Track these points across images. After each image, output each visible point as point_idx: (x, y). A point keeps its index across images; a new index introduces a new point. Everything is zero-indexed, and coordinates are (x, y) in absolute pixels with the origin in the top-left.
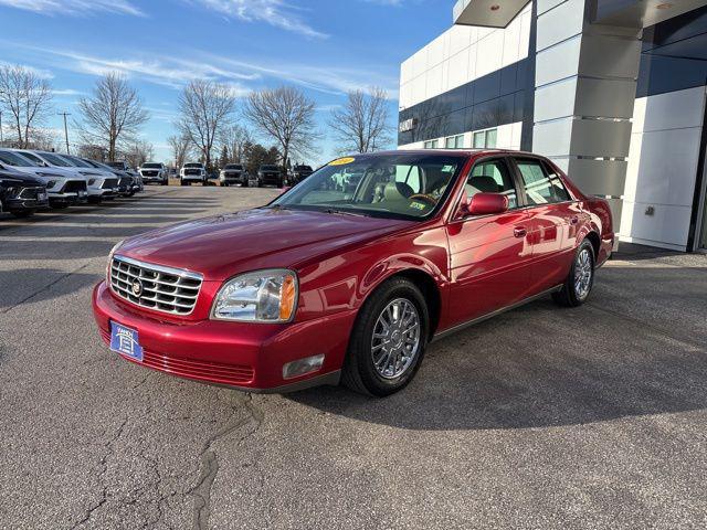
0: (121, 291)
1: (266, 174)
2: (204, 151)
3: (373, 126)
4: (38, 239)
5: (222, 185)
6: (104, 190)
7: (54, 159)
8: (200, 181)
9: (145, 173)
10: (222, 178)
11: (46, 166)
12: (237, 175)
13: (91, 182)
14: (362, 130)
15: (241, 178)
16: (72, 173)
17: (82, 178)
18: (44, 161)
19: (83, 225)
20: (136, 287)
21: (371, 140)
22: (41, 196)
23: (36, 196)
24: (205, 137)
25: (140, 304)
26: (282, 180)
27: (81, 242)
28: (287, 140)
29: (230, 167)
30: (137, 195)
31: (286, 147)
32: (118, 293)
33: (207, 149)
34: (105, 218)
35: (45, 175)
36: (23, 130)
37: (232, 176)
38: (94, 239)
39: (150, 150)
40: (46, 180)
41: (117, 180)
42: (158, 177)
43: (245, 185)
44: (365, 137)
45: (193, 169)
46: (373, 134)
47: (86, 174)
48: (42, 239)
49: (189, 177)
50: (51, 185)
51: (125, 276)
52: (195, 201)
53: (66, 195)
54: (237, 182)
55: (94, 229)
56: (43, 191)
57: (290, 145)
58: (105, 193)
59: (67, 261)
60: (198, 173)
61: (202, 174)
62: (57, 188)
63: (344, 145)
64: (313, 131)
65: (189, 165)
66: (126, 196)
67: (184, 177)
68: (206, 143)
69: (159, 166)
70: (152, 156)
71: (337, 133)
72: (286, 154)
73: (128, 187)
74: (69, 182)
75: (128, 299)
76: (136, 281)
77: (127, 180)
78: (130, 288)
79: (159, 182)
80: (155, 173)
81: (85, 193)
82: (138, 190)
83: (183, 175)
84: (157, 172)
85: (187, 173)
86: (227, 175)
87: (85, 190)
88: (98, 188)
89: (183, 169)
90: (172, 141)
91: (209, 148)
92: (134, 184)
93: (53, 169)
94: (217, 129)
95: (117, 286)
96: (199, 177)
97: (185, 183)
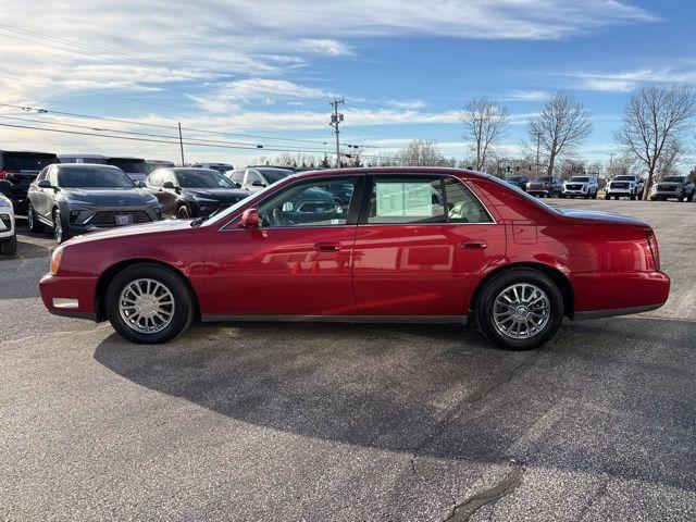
2: (648, 162)
5: (654, 199)
8: (627, 194)
9: (569, 187)
10: (654, 191)
12: (673, 188)
15: (678, 191)
29: (668, 180)
42: (582, 191)
45: (622, 182)
49: (615, 191)
54: (673, 196)
60: (626, 186)
61: (630, 187)
65: (619, 178)
67: (609, 191)
69: (587, 179)
79: (583, 196)
80: (579, 187)
83: (609, 189)
84: (581, 186)
85: (613, 186)
86: (660, 188)
89: (611, 182)
96: (629, 191)
97: (610, 196)
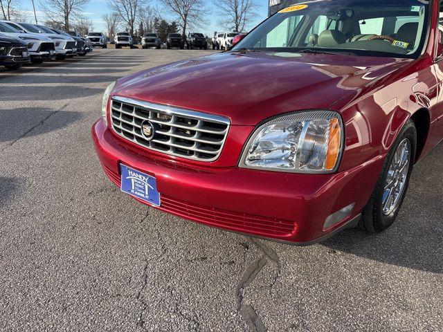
0: (125, 133)
1: (172, 39)
2: (129, 24)
3: (245, 4)
4: (27, 85)
5: (144, 47)
6: (67, 50)
7: (30, 28)
9: (91, 39)
10: (143, 42)
11: (25, 32)
12: (153, 41)
13: (58, 44)
14: (236, 8)
15: (156, 42)
16: (44, 38)
17: (51, 41)
18: (24, 29)
19: (56, 75)
20: (147, 130)
21: (243, 15)
22: (25, 54)
23: (21, 54)
24: (130, 13)
25: (150, 148)
26: (183, 44)
27: (59, 87)
28: (186, 15)
29: (148, 35)
30: (88, 54)
31: (185, 21)
32: (122, 135)
33: (131, 23)
34: (71, 70)
35: (25, 38)
36: (6, 10)
37: (149, 41)
38: (67, 84)
39: (91, 25)
40: (27, 42)
41: (75, 43)
42: (100, 42)
43: (159, 47)
44: (239, 13)
45: (123, 37)
46: (244, 10)
47: (53, 38)
48: (30, 85)
50: (30, 46)
51: (130, 118)
52: (130, 58)
53: (41, 53)
54: (153, 46)
55: (66, 78)
56: (25, 50)
57: (188, 19)
58: (68, 52)
59: (52, 102)
60: (126, 39)
61: (129, 40)
62: (35, 48)
63: (225, 19)
64: (203, 9)
65: (120, 34)
66: (80, 55)
67: (118, 42)
68: (130, 18)
69: (100, 34)
70: (92, 28)
71: (220, 10)
72: (185, 25)
73: (83, 48)
74: (43, 44)
75: (135, 141)
76: (146, 123)
77: (81, 43)
78: (138, 130)
79: (101, 46)
80: (97, 40)
81: (54, 52)
82: (89, 51)
83: (116, 41)
84: (99, 39)
85: (119, 39)
86: (146, 40)
87: (54, 50)
88: (62, 49)
89: (117, 37)
90: (105, 18)
91: (133, 21)
92: (86, 47)
93: (30, 34)
94: (137, 7)
95: (120, 127)
97: (118, 46)
